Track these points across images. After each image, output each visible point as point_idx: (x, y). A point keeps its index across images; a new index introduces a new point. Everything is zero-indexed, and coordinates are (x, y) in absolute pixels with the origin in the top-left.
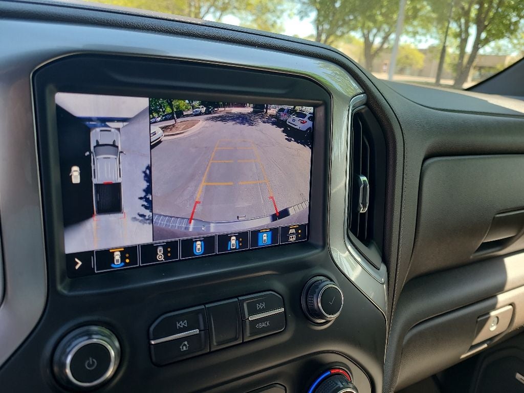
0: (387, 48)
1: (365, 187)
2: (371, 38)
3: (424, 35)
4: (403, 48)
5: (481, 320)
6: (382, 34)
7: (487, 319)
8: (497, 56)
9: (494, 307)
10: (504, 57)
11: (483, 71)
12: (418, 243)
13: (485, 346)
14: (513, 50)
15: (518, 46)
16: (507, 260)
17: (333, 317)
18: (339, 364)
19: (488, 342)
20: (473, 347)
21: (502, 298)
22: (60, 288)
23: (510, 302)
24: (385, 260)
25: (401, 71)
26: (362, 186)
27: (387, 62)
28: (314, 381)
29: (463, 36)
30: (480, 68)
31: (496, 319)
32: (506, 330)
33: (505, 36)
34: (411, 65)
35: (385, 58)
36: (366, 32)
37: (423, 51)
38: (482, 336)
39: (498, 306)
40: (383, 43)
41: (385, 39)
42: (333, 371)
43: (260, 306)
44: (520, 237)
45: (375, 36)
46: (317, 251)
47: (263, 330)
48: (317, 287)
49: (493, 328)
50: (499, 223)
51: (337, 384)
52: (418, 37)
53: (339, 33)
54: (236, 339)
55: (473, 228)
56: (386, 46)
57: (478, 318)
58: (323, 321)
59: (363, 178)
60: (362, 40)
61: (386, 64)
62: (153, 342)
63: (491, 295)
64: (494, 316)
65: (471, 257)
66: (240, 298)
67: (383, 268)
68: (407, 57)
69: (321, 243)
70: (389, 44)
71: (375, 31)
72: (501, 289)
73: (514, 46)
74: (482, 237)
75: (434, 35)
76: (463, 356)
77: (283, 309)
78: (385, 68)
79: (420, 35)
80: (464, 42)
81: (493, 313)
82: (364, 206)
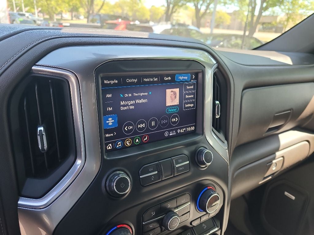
0: (209, 13)
1: (218, 107)
2: (199, 7)
3: (231, 4)
4: (218, 12)
5: (268, 165)
6: (206, 4)
7: (271, 164)
8: (273, 16)
9: (274, 159)
10: (277, 17)
11: (264, 26)
12: (240, 130)
13: (270, 177)
14: (282, 12)
15: (284, 10)
16: (280, 136)
17: (208, 164)
18: (211, 185)
19: (272, 176)
20: (265, 178)
21: (278, 154)
22: (105, 157)
23: (282, 156)
24: (227, 138)
25: (217, 26)
26: (217, 106)
27: (209, 21)
28: (201, 192)
29: (253, 5)
30: (263, 24)
31: (275, 164)
32: (280, 170)
33: (277, 5)
34: (222, 22)
35: (208, 18)
36: (196, 3)
37: (230, 14)
38: (269, 173)
39: (276, 158)
40: (206, 10)
41: (208, 7)
42: (208, 188)
43: (180, 161)
44: (286, 125)
45: (201, 5)
46: (200, 136)
47: (181, 171)
48: (202, 152)
49: (274, 169)
50: (276, 118)
51: (211, 192)
52: (226, 5)
53: (180, 4)
54: (171, 175)
55: (265, 121)
56: (208, 11)
57: (268, 163)
58: (205, 166)
59: (217, 102)
60: (194, 8)
61: (208, 22)
62: (141, 177)
63: (273, 153)
64: (274, 163)
65: (264, 135)
66: (172, 158)
67: (226, 142)
68: (220, 18)
69: (201, 133)
70: (210, 10)
71: (201, 2)
72: (278, 150)
73: (282, 10)
74: (269, 125)
75: (236, 4)
76: (260, 183)
77: (188, 162)
78: (207, 24)
79: (228, 4)
80: (254, 9)
81: (274, 161)
82: (218, 115)
